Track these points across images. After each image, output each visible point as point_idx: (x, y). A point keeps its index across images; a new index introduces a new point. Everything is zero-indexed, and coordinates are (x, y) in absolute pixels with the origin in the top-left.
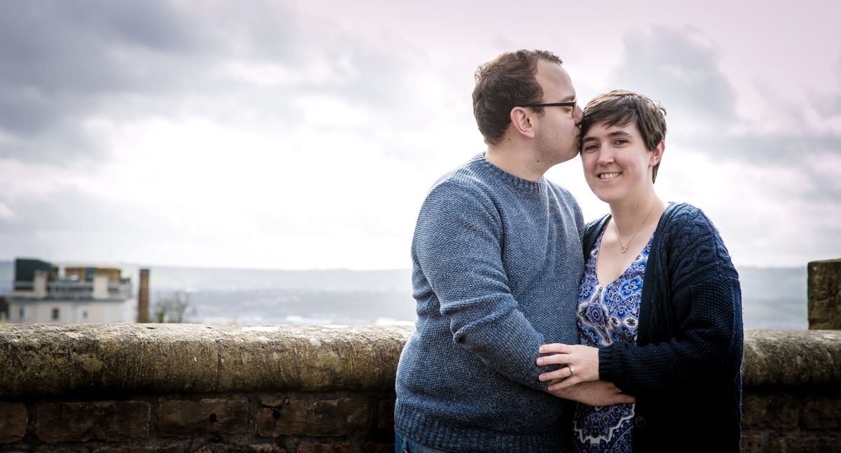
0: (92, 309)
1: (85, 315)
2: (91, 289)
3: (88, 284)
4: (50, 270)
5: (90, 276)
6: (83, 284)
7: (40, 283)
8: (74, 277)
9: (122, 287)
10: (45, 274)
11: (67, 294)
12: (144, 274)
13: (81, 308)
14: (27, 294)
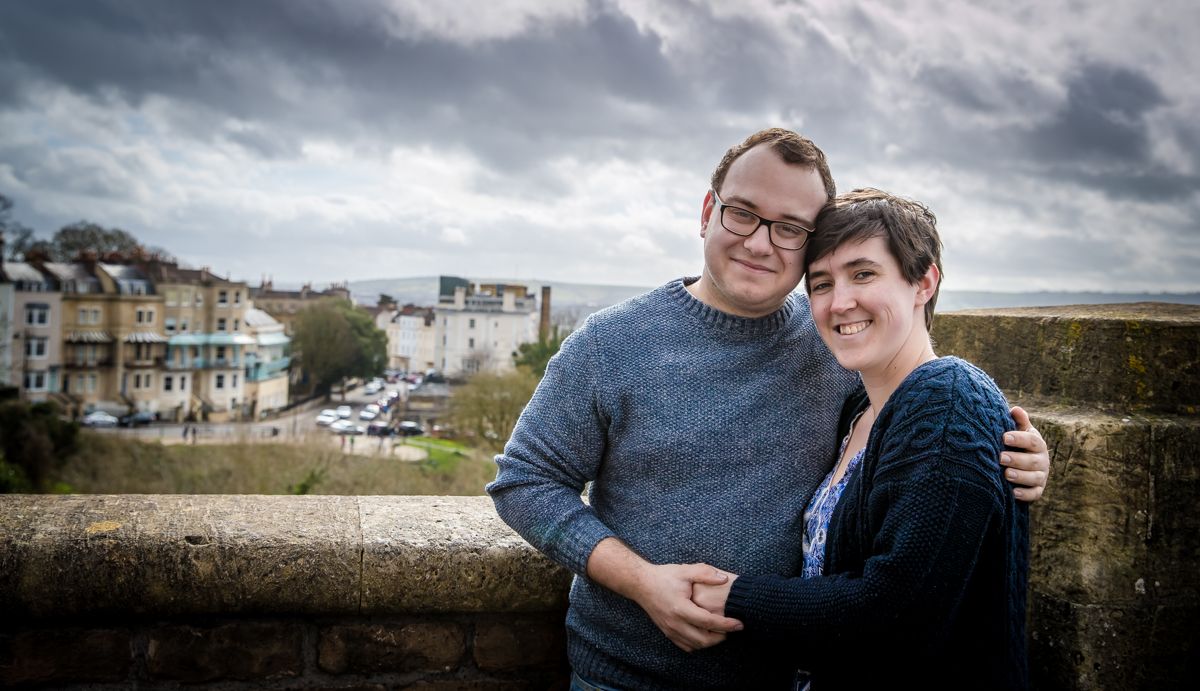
0: (501, 319)
1: (496, 325)
2: (501, 303)
3: (499, 299)
4: (468, 286)
5: (500, 292)
6: (494, 298)
7: (460, 296)
8: (488, 293)
9: (527, 302)
10: (464, 289)
11: (481, 307)
12: (546, 291)
13: (493, 319)
14: (449, 306)
